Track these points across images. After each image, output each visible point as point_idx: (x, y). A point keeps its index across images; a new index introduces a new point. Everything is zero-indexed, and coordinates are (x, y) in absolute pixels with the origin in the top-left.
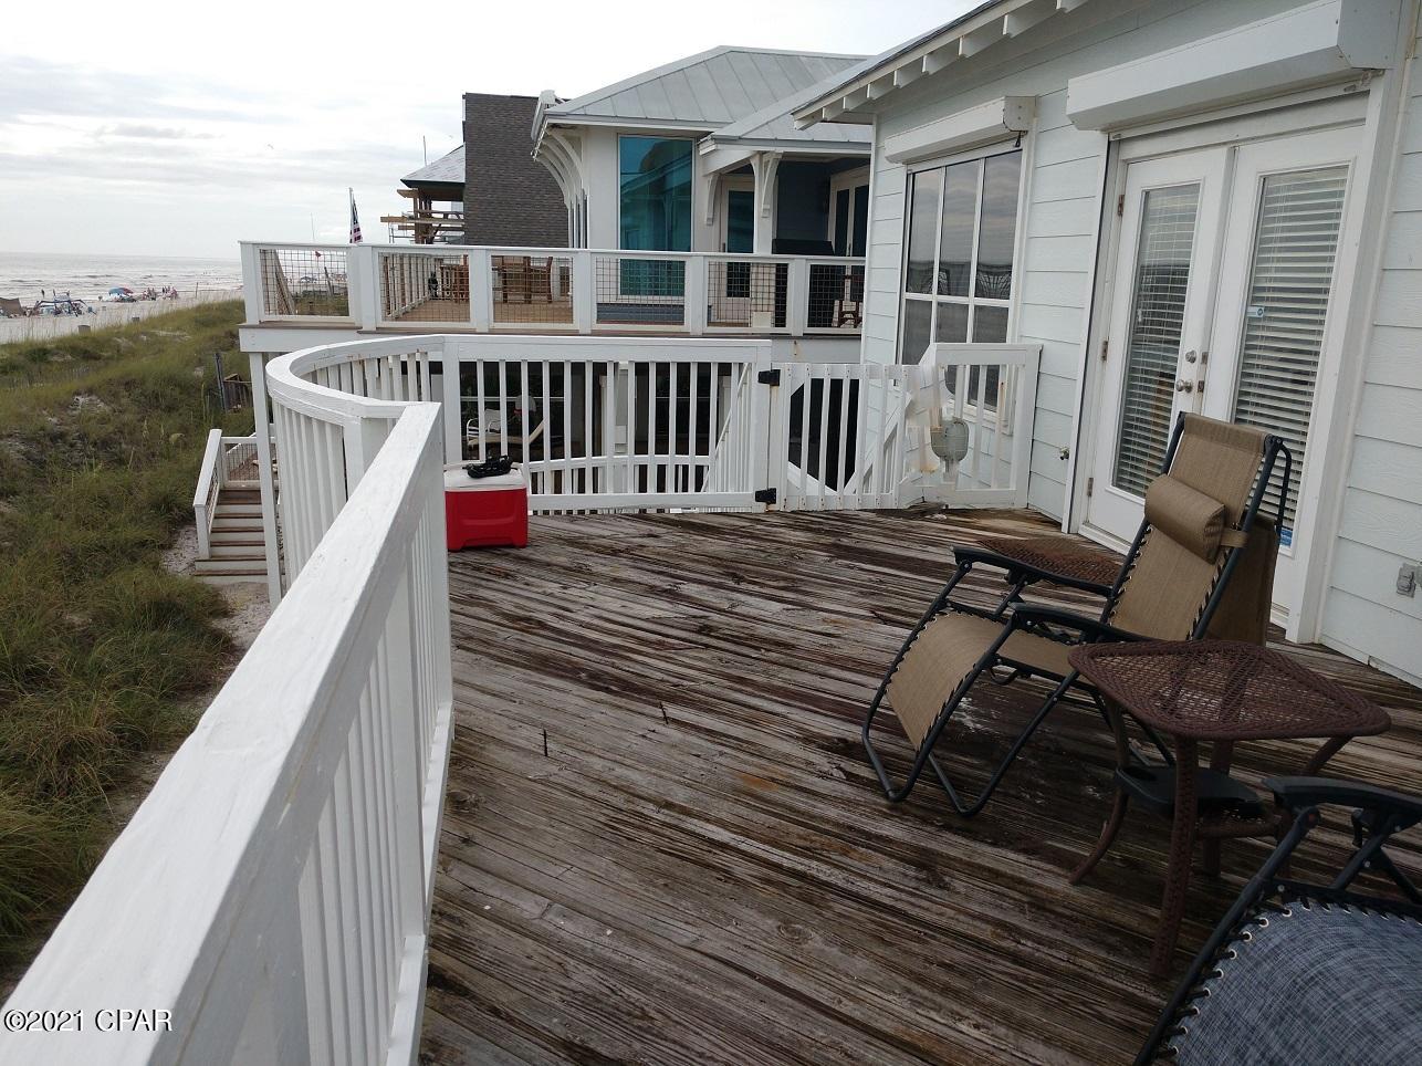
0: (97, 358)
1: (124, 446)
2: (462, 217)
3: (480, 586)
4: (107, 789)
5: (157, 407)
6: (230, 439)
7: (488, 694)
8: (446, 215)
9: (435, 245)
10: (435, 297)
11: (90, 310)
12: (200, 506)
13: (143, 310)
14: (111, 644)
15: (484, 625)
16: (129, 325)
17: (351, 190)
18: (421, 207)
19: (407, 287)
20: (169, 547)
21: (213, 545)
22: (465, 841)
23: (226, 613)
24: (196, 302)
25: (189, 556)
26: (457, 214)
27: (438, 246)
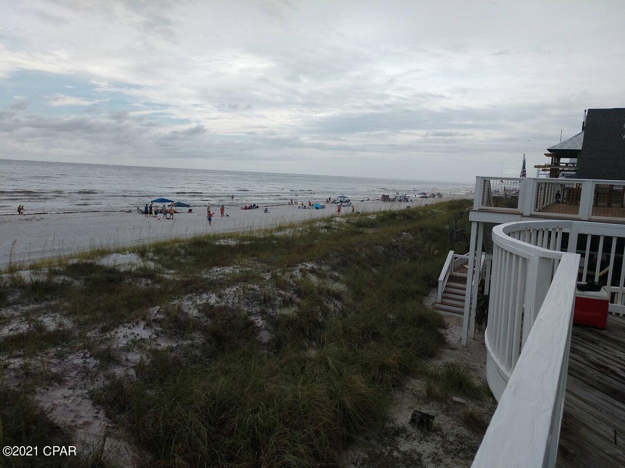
0: (411, 218)
1: (416, 253)
2: (576, 165)
3: (577, 344)
4: (394, 386)
5: (430, 239)
6: (457, 255)
7: (582, 400)
8: (567, 164)
9: (560, 178)
10: (558, 202)
11: (411, 200)
12: (440, 281)
13: (430, 201)
14: (402, 330)
15: (579, 364)
16: (424, 207)
17: (524, 154)
18: (555, 161)
19: (546, 197)
20: (426, 295)
21: (443, 297)
23: (444, 327)
24: (450, 199)
25: (433, 300)
26: (573, 164)
27: (561, 179)
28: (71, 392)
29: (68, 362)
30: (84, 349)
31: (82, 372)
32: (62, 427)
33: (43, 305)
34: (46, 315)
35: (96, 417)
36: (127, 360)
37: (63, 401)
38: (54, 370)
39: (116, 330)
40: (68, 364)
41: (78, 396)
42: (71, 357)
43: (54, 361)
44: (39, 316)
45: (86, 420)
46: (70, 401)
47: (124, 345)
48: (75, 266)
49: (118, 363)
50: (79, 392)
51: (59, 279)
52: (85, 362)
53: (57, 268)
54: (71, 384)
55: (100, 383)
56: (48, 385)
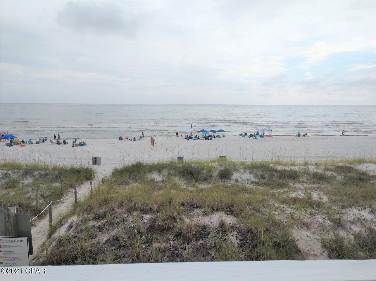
28: (312, 235)
29: (315, 218)
30: (326, 214)
31: (321, 227)
32: (302, 251)
33: (317, 186)
34: (316, 192)
35: (322, 254)
36: (350, 228)
37: (306, 238)
38: (306, 220)
39: (350, 209)
40: (314, 219)
41: (315, 238)
42: (317, 216)
43: (308, 216)
44: (312, 191)
45: (316, 253)
46: (310, 240)
47: (352, 220)
48: (340, 168)
49: (344, 228)
50: (316, 237)
51: (329, 173)
52: (324, 222)
53: (329, 167)
54: (313, 231)
55: (330, 236)
56: (301, 227)
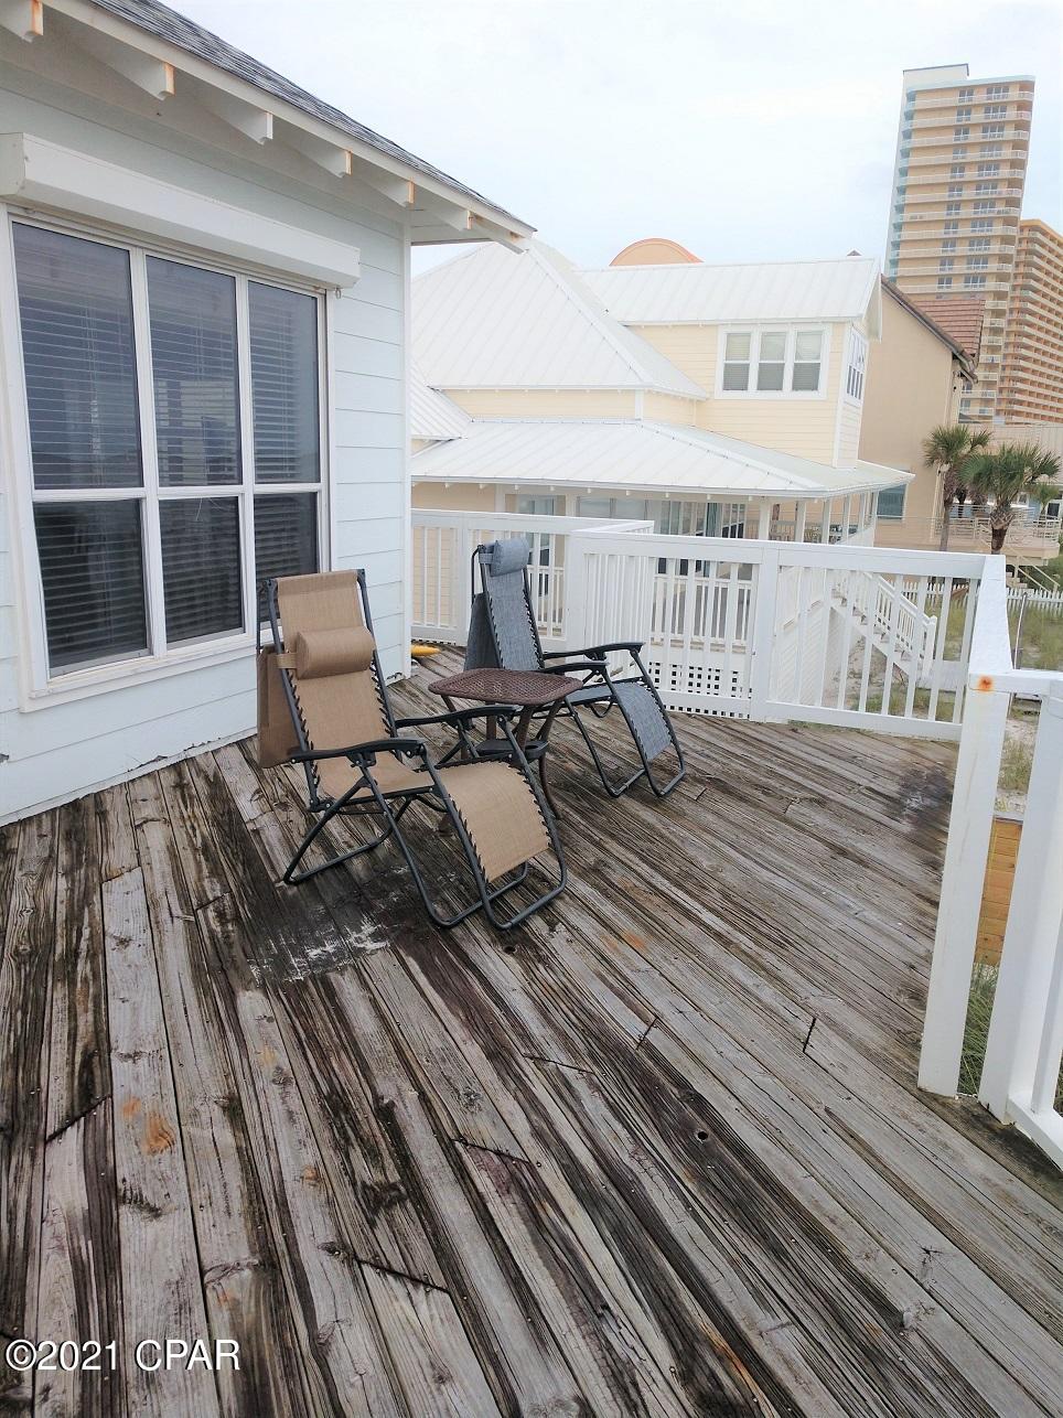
22: (913, 967)
